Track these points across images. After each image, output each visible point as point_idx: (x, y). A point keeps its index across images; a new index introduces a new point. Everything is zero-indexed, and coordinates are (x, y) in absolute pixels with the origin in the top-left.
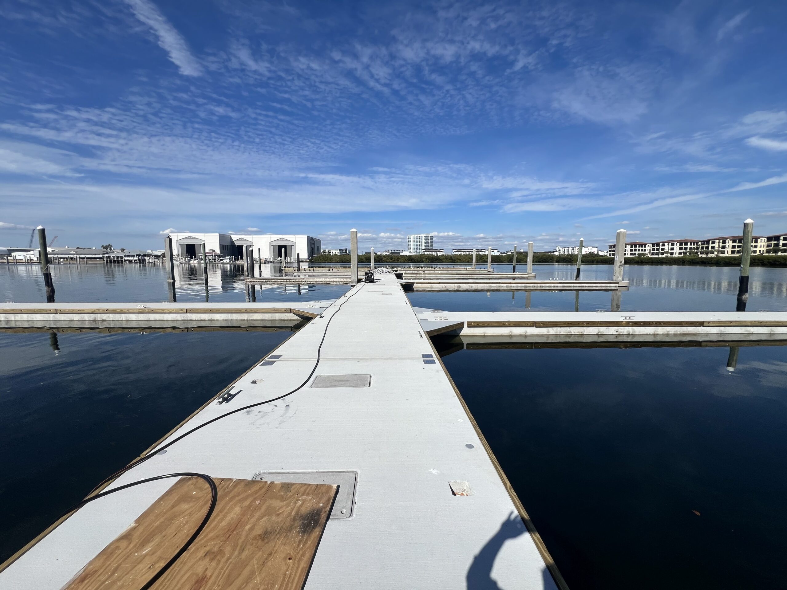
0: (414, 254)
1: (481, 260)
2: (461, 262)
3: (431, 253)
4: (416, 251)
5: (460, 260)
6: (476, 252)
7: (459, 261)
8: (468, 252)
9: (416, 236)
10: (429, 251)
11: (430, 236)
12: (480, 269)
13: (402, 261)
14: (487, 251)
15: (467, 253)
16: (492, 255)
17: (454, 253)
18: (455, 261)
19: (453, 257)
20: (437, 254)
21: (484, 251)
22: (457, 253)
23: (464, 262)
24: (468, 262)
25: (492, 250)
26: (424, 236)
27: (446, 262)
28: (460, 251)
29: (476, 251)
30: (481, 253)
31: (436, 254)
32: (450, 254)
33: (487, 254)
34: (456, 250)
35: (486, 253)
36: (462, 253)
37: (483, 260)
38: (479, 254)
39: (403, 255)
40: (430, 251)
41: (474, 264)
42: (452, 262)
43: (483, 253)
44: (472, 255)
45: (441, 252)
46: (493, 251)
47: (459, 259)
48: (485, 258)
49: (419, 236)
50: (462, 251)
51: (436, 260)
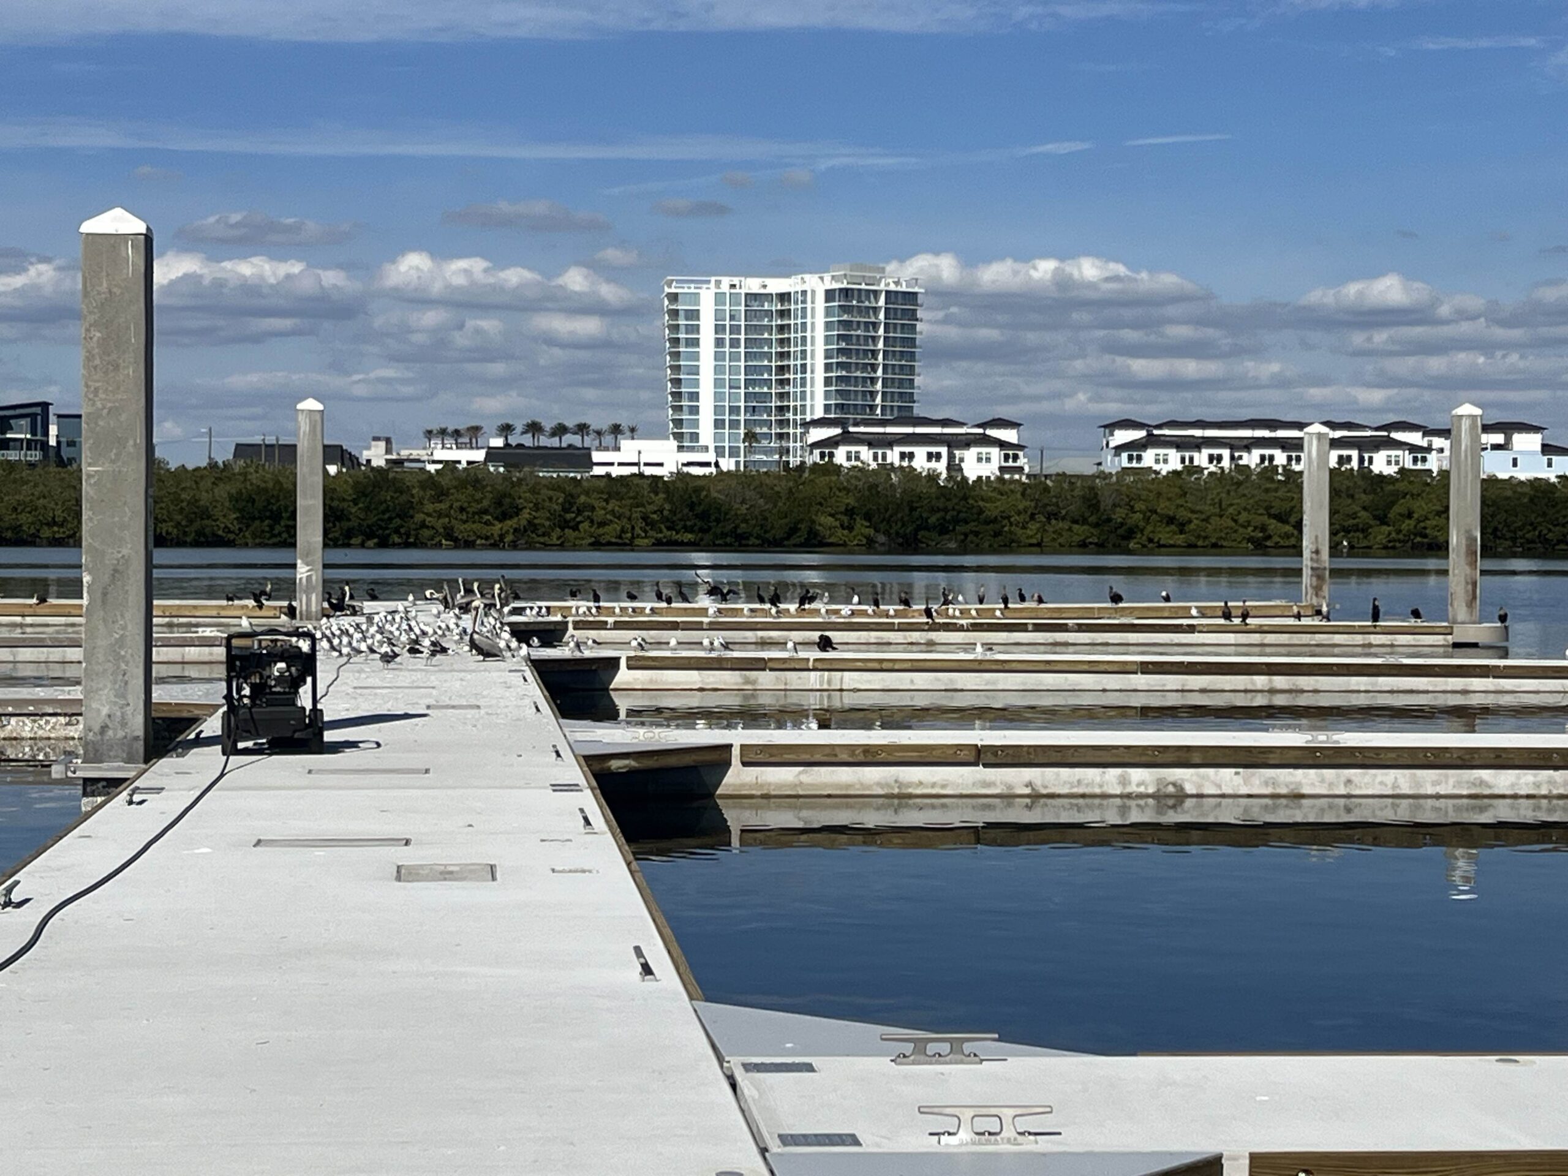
0: (728, 464)
1: (1381, 534)
2: (1191, 548)
3: (893, 456)
4: (750, 437)
5: (1182, 527)
6: (1334, 456)
7: (1165, 535)
8: (1256, 454)
9: (753, 285)
10: (871, 442)
11: (886, 284)
12: (1376, 617)
13: (610, 532)
14: (1438, 442)
15: (1251, 459)
16: (1491, 483)
17: (1124, 460)
18: (1130, 534)
19: (1106, 502)
20: (954, 467)
21: (1415, 438)
22: (1149, 457)
23: (1216, 548)
24: (1260, 547)
25: (1487, 429)
26: (829, 295)
27: (1039, 547)
28: (1180, 444)
29: (1335, 443)
30: (1381, 463)
31: (941, 467)
32: (1080, 465)
33: (1445, 474)
34: (1141, 434)
35: (1433, 463)
36: (1201, 458)
37: (1407, 525)
38: (1365, 473)
39: (616, 471)
40: (889, 442)
41: (1317, 572)
42: (1101, 548)
43: (1407, 460)
44: (1294, 479)
45: (995, 452)
46: (1499, 438)
47: (1171, 520)
48: (1420, 507)
49: (776, 285)
50: (1198, 444)
51: (943, 529)
